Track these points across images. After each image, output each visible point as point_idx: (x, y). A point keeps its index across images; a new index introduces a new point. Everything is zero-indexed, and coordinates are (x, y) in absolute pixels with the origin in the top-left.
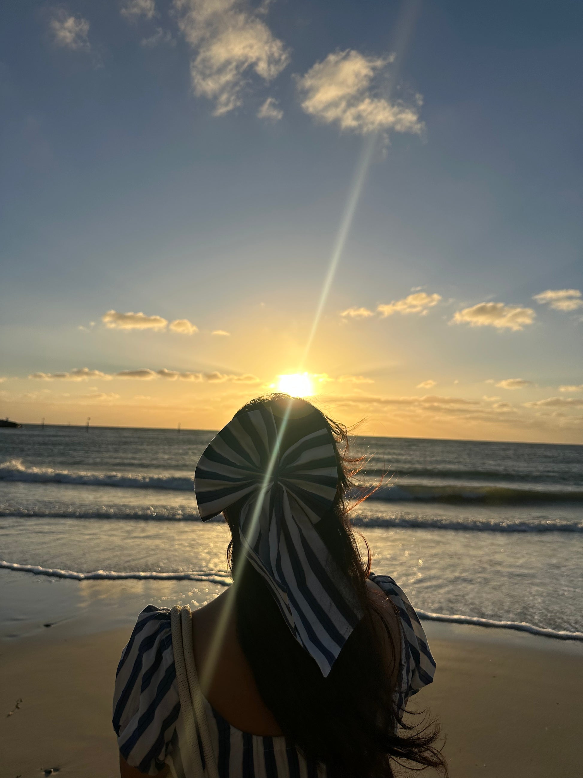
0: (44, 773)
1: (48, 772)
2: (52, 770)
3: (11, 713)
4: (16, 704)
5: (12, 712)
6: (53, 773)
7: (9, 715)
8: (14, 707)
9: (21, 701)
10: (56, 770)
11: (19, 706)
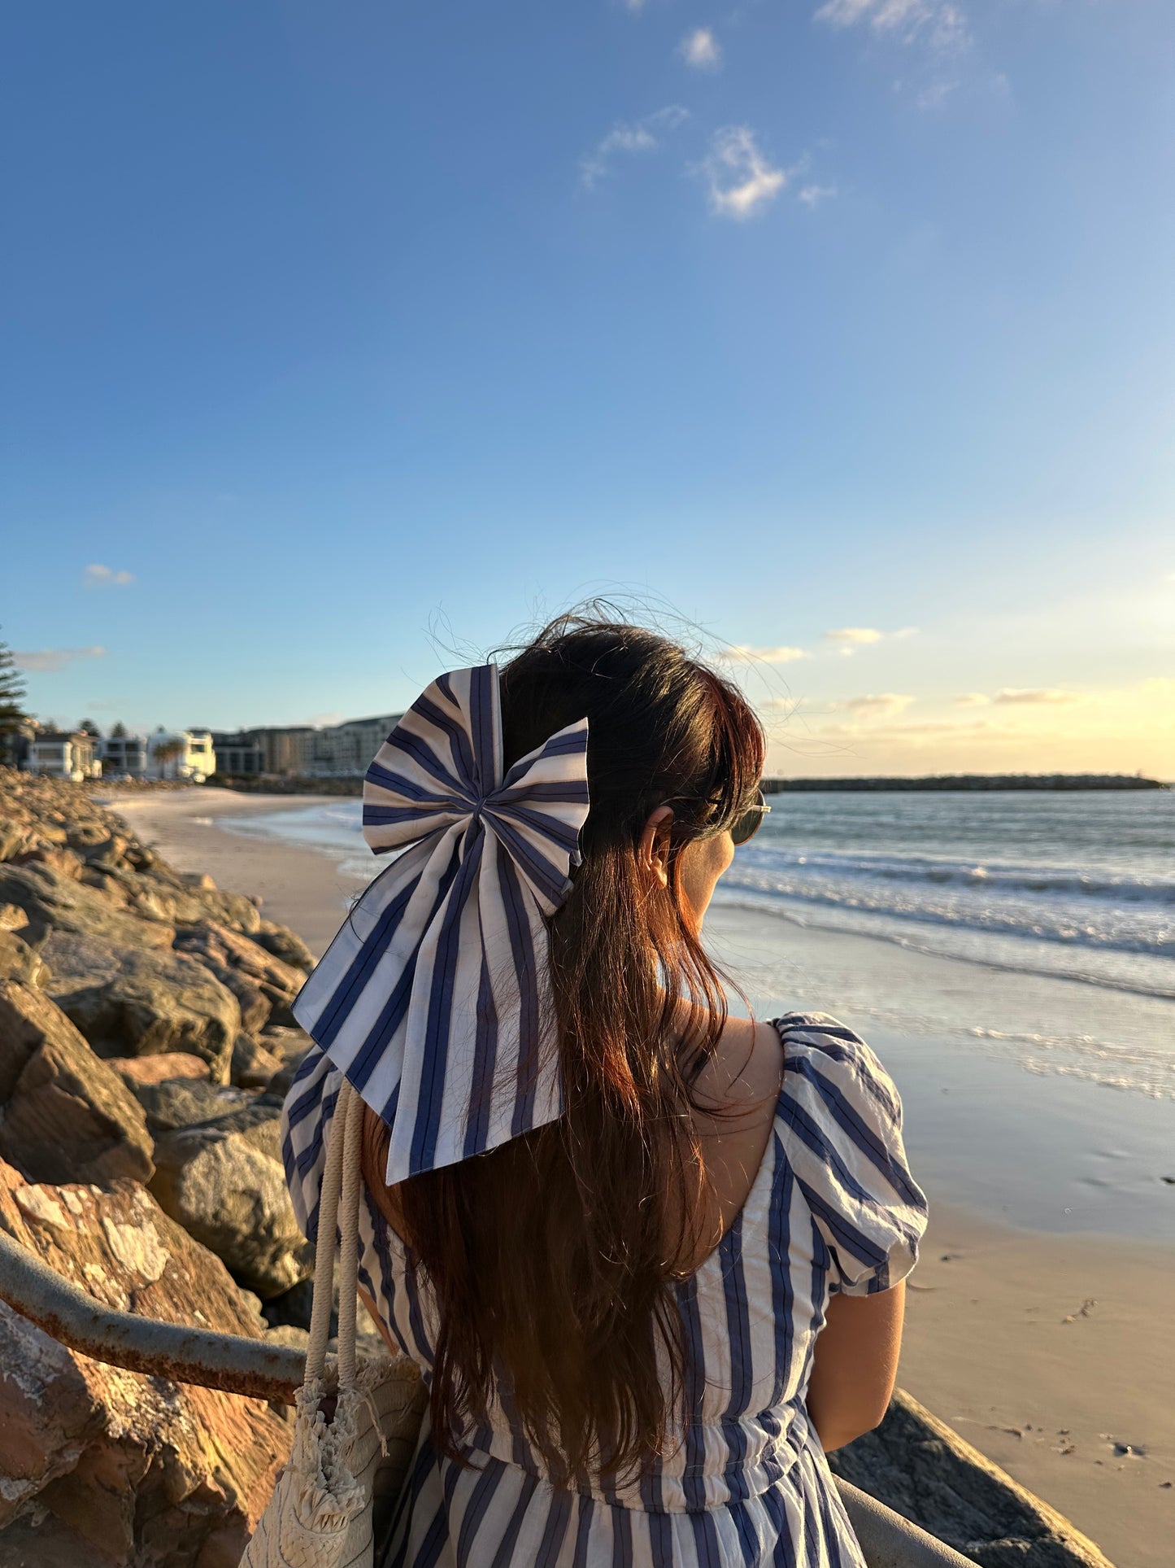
0: (1112, 1447)
1: (1122, 1450)
2: (1129, 1448)
3: (1070, 1318)
4: (1083, 1305)
5: (1073, 1316)
6: (1130, 1455)
7: (1066, 1321)
8: (1078, 1310)
9: (1092, 1304)
10: (1137, 1451)
11: (1088, 1312)
